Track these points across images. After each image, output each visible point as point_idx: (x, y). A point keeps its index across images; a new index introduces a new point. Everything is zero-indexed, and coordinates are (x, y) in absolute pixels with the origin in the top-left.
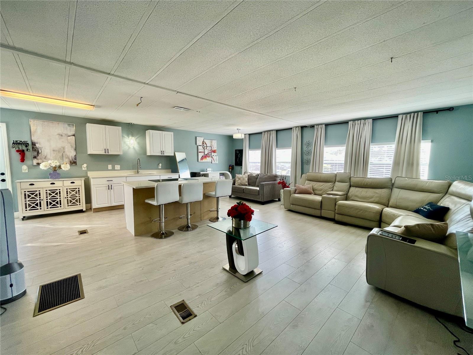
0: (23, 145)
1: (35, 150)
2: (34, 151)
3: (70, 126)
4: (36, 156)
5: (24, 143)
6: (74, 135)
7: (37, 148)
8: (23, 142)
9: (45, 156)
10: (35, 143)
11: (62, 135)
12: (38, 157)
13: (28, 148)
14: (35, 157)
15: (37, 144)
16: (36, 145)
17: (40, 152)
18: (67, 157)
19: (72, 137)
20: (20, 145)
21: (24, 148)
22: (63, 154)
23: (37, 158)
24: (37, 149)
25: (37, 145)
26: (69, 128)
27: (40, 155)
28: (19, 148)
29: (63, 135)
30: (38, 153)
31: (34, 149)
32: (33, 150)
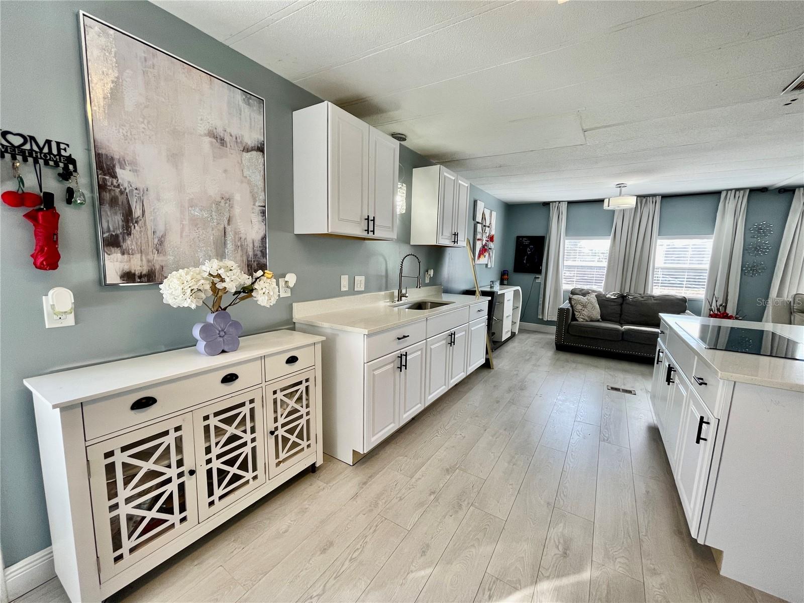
0: (46, 163)
1: (114, 202)
2: (106, 207)
3: (249, 104)
4: (117, 236)
5: (46, 150)
6: (260, 149)
7: (121, 193)
8: (41, 144)
9: (159, 234)
10: (112, 159)
11: (222, 142)
12: (129, 243)
13: (71, 184)
14: (113, 242)
15: (122, 167)
16: (118, 170)
17: (137, 212)
18: (239, 244)
19: (254, 153)
20: (25, 160)
21: (52, 184)
22: (229, 229)
23: (124, 246)
24: (121, 199)
25: (124, 176)
26: (246, 110)
27: (136, 230)
28: (21, 181)
29: (227, 139)
30: (128, 217)
31: (107, 196)
32: (101, 201)
